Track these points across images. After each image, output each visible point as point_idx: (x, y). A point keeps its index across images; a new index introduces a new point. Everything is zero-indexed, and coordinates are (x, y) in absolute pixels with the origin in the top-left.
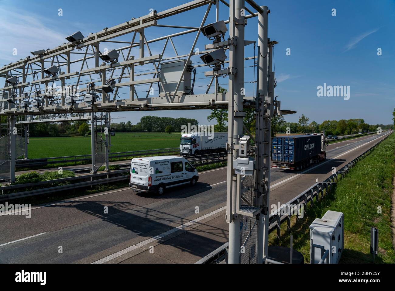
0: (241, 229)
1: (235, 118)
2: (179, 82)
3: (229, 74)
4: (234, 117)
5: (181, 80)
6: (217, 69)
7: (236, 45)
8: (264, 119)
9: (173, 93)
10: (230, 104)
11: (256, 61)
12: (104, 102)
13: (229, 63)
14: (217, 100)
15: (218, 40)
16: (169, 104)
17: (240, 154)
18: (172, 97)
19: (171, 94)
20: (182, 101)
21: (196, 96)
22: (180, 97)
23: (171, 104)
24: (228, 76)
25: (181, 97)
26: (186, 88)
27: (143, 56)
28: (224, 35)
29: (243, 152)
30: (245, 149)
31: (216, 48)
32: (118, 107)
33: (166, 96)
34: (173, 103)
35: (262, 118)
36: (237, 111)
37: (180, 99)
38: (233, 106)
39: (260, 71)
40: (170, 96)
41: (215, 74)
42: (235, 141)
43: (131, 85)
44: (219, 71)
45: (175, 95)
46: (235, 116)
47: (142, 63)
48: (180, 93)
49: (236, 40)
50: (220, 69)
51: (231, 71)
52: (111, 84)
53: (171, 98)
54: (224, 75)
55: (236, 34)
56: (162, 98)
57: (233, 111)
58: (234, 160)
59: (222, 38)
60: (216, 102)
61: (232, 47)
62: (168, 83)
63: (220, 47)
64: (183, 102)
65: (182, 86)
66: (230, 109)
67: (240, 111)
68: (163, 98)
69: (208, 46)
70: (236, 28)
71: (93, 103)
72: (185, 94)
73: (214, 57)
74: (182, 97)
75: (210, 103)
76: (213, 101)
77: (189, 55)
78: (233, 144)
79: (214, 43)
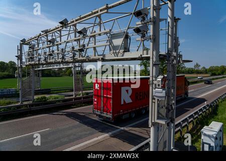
0: (158, 131)
1: (154, 65)
2: (121, 45)
5: (122, 43)
6: (143, 36)
7: (155, 22)
8: (172, 66)
9: (117, 51)
10: (151, 57)
11: (167, 31)
12: (79, 57)
13: (151, 32)
15: (144, 19)
17: (157, 87)
22: (121, 54)
23: (116, 58)
24: (150, 40)
26: (125, 48)
27: (100, 31)
28: (147, 16)
29: (159, 85)
30: (160, 83)
31: (143, 24)
32: (87, 60)
33: (114, 53)
34: (118, 57)
35: (170, 65)
36: (155, 61)
38: (153, 58)
39: (170, 37)
41: (142, 39)
42: (154, 79)
43: (94, 48)
45: (119, 52)
47: (100, 35)
48: (122, 51)
49: (155, 19)
50: (145, 37)
51: (151, 37)
52: (83, 47)
53: (116, 54)
54: (147, 40)
55: (155, 15)
56: (111, 54)
57: (153, 61)
58: (154, 90)
59: (146, 18)
60: (143, 56)
61: (152, 23)
62: (114, 45)
63: (145, 23)
64: (123, 56)
65: (123, 47)
66: (151, 60)
67: (157, 61)
69: (138, 23)
70: (154, 11)
71: (74, 58)
72: (124, 52)
73: (141, 29)
75: (139, 57)
76: (141, 55)
77: (127, 29)
78: (153, 80)
79: (141, 21)
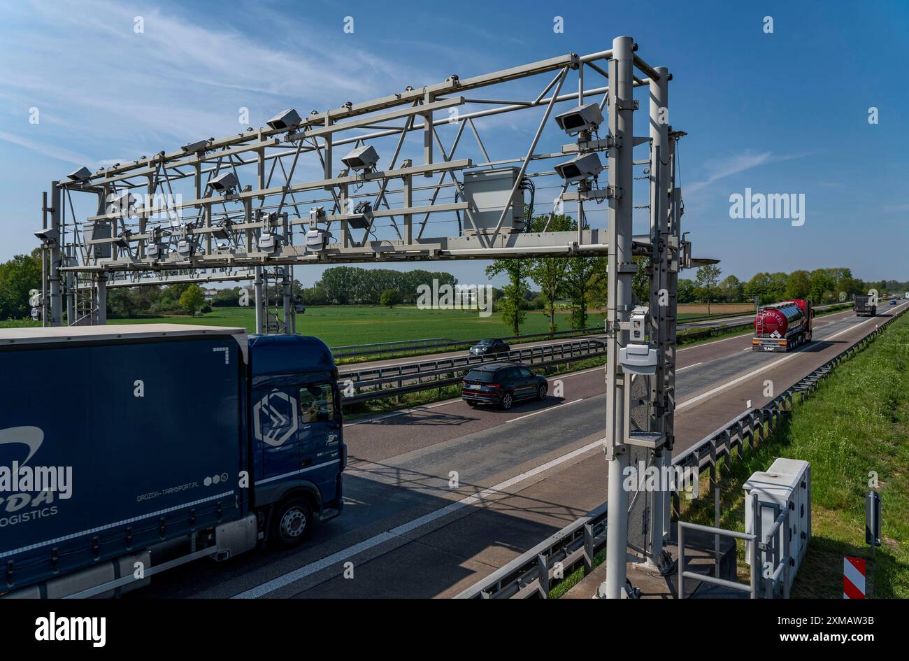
1: (620, 275)
2: (505, 209)
3: (609, 197)
4: (619, 273)
5: (509, 205)
6: (586, 188)
7: (621, 147)
9: (491, 230)
10: (612, 251)
12: (346, 246)
13: (609, 177)
14: (581, 244)
15: (587, 137)
16: (484, 249)
17: (632, 338)
18: (490, 237)
19: (488, 232)
20: (510, 244)
21: (539, 236)
22: (505, 237)
23: (488, 250)
24: (606, 201)
25: (508, 236)
26: (516, 220)
27: (431, 162)
28: (598, 128)
29: (637, 334)
30: (641, 329)
31: (583, 152)
32: (378, 256)
33: (478, 234)
34: (492, 247)
36: (623, 263)
37: (506, 241)
38: (616, 255)
40: (486, 234)
41: (582, 197)
43: (406, 215)
44: (589, 192)
45: (497, 233)
46: (619, 271)
47: (428, 174)
48: (506, 231)
49: (621, 138)
50: (590, 189)
51: (613, 192)
52: (365, 212)
53: (487, 238)
54: (599, 200)
55: (620, 128)
56: (468, 239)
57: (616, 263)
58: (621, 349)
59: (594, 133)
60: (581, 247)
61: (613, 150)
62: (480, 211)
63: (591, 150)
64: (513, 247)
65: (510, 217)
66: (611, 259)
67: (628, 263)
68: (471, 238)
69: (567, 148)
70: (619, 116)
71: (324, 247)
72: (516, 231)
73: (581, 168)
74: (511, 236)
75: (570, 249)
76: (575, 244)
77: (526, 159)
78: (617, 320)
79: (579, 142)
